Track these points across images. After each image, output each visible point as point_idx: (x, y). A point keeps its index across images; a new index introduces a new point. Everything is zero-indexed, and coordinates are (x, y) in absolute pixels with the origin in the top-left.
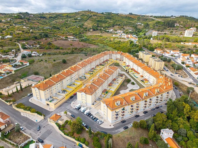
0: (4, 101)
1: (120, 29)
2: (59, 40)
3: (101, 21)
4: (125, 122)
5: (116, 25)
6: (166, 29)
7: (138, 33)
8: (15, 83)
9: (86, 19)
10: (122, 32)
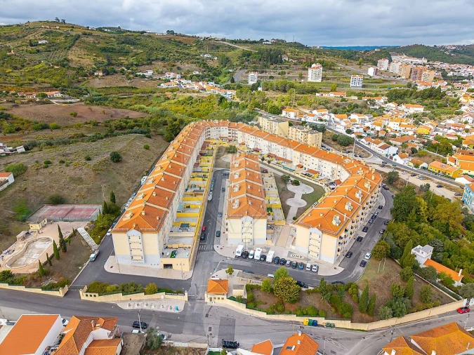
0: (39, 291)
1: (171, 70)
2: (23, 103)
3: (113, 49)
4: (351, 254)
5: (156, 59)
6: (268, 68)
7: (216, 77)
8: (19, 236)
9: (68, 45)
10: (178, 76)
